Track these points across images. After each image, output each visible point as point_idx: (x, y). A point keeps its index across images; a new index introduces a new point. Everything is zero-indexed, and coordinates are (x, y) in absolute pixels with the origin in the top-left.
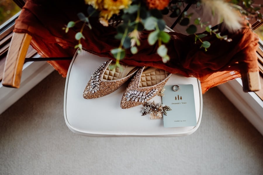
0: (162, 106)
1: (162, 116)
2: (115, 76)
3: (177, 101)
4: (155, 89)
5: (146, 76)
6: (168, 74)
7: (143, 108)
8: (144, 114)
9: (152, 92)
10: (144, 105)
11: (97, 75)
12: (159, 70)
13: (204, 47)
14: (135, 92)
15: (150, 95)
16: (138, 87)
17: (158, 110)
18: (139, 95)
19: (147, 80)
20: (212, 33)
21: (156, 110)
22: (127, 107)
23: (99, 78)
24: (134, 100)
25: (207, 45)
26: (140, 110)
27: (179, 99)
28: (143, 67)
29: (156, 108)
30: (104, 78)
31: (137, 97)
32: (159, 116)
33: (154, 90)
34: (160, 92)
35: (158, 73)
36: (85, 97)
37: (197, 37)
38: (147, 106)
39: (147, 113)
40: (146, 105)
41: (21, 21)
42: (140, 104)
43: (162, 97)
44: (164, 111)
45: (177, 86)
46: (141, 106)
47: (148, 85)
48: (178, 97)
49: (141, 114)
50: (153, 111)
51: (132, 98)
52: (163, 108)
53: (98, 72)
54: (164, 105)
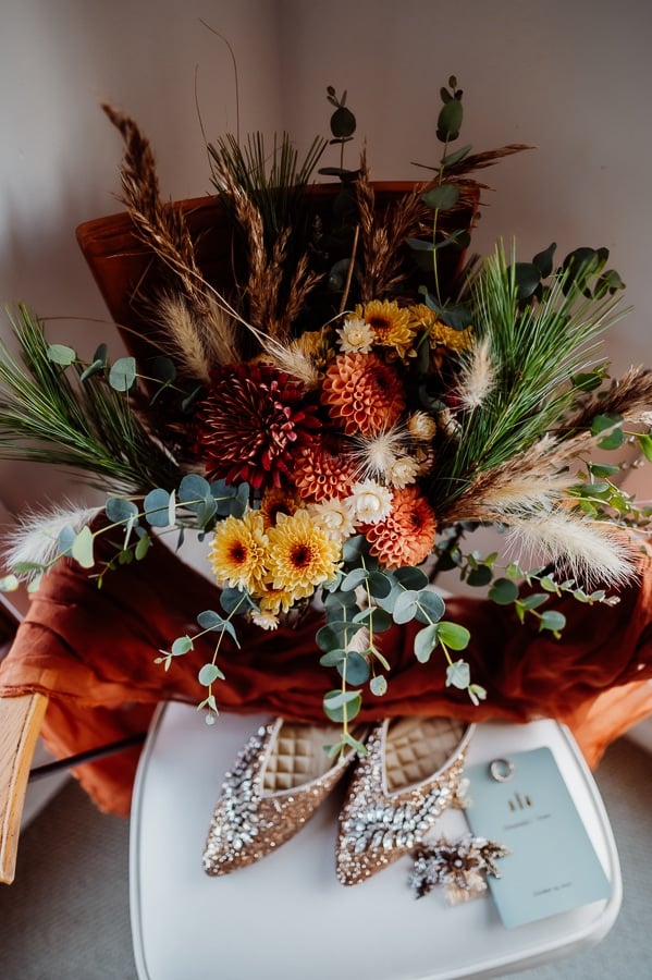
0: (474, 846)
1: (486, 881)
2: (297, 769)
3: (519, 815)
4: (440, 789)
5: (398, 747)
6: (465, 728)
7: (413, 869)
8: (424, 889)
9: (431, 800)
10: (416, 857)
11: (243, 778)
12: (431, 720)
13: (548, 627)
14: (379, 814)
15: (428, 813)
16: (382, 793)
17: (468, 863)
18: (391, 822)
19: (404, 763)
20: (562, 592)
21: (458, 863)
22: (363, 876)
23: (251, 788)
24: (381, 845)
25: (555, 621)
26: (404, 876)
27: (521, 806)
28: (383, 720)
29: (458, 858)
30: (266, 786)
31: (386, 831)
32: (475, 885)
33: (436, 792)
34: (455, 796)
35: (430, 729)
36: (210, 872)
37: (522, 608)
38: (426, 857)
39: (431, 883)
40: (421, 852)
41: (22, 660)
42: (401, 853)
43: (464, 811)
44: (487, 861)
45: (503, 762)
46: (406, 860)
47: (412, 780)
48: (519, 800)
49: (413, 893)
50: (450, 871)
51: (372, 838)
52: (482, 850)
53: (245, 769)
54: (481, 842)
